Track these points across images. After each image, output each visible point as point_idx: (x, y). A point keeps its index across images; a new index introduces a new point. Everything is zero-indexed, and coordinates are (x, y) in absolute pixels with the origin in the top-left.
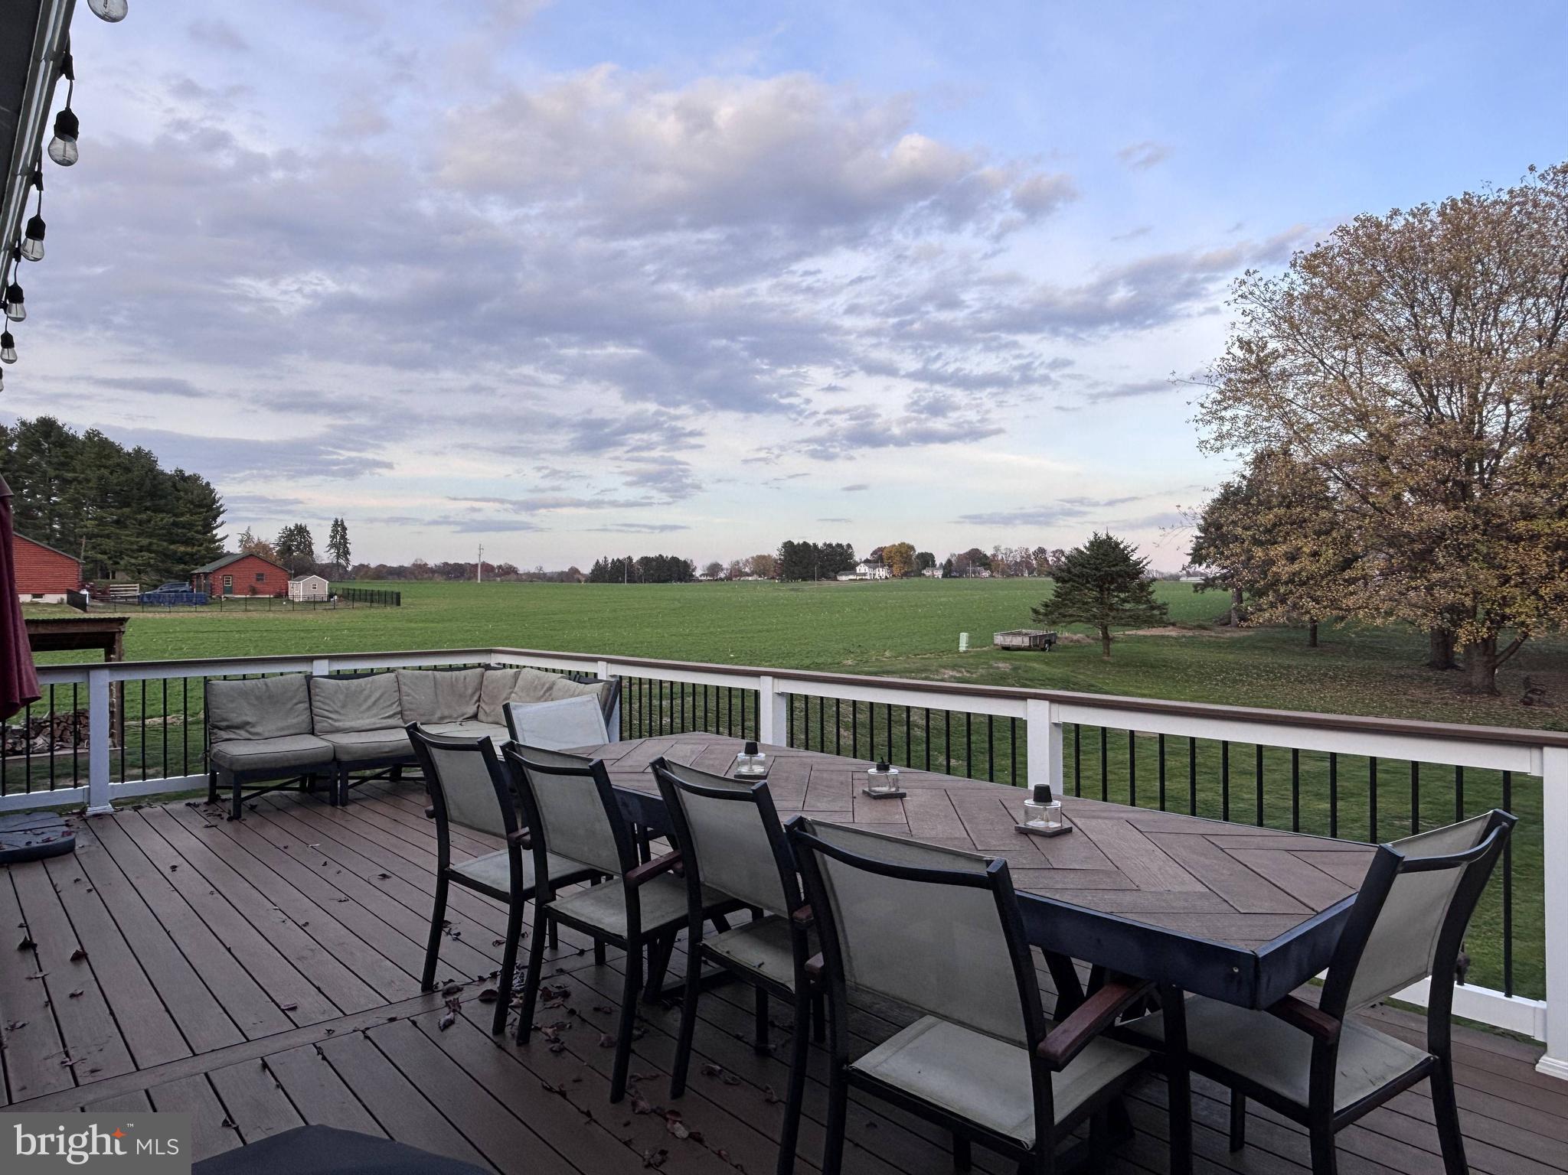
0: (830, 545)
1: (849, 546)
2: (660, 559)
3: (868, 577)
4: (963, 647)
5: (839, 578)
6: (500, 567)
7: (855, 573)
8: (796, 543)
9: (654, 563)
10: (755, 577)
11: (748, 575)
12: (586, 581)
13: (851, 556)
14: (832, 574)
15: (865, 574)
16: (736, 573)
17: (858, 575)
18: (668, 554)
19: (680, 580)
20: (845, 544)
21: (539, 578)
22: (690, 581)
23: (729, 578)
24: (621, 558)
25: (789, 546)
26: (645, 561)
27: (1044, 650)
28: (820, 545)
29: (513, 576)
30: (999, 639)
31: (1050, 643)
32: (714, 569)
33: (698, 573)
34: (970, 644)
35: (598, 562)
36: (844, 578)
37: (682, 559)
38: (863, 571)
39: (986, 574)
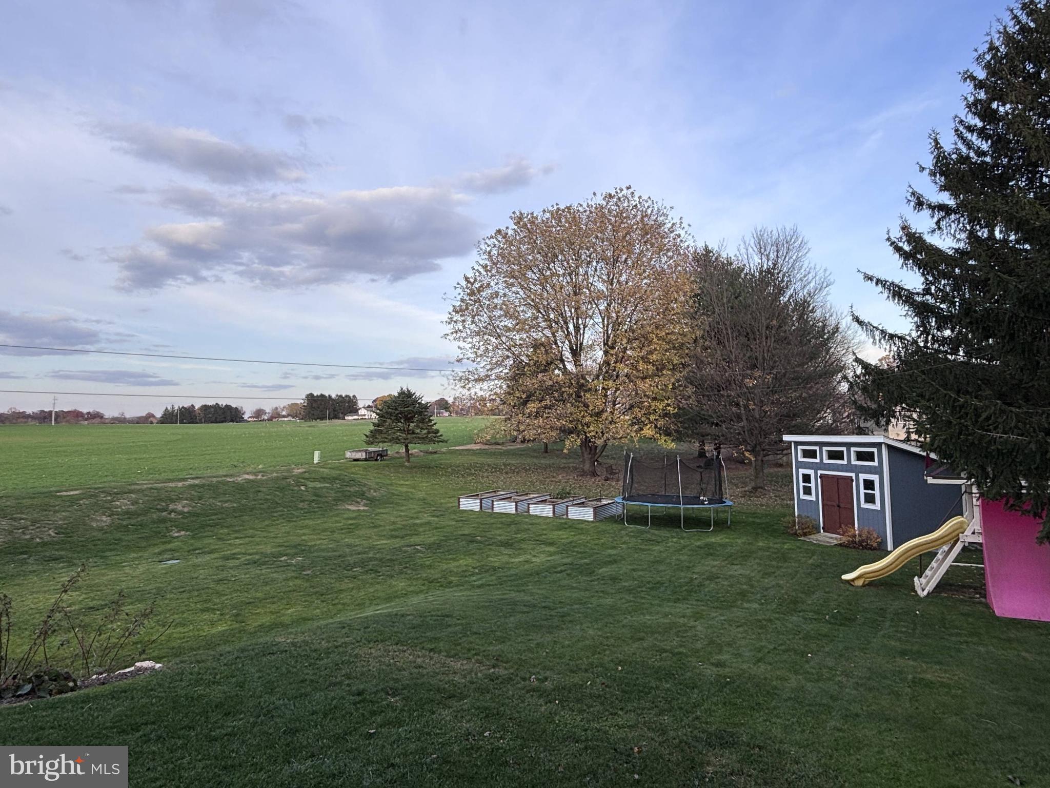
0: (341, 396)
1: (354, 396)
2: (217, 407)
3: (367, 417)
4: (316, 460)
5: (346, 418)
6: (89, 413)
7: (358, 415)
8: (315, 395)
9: (213, 410)
10: (290, 418)
11: (284, 416)
12: (157, 423)
13: (355, 403)
14: (341, 415)
15: (365, 415)
16: (276, 415)
17: (359, 416)
18: (223, 403)
19: (232, 421)
20: (351, 395)
21: (120, 421)
22: (240, 422)
23: (270, 419)
24: (185, 406)
25: (310, 397)
26: (205, 408)
27: (377, 460)
28: (333, 396)
29: (98, 420)
30: (348, 455)
31: (382, 456)
32: (259, 413)
33: (246, 417)
34: (321, 457)
35: (167, 409)
36: (350, 418)
37: (234, 406)
38: (363, 413)
39: (447, 414)
